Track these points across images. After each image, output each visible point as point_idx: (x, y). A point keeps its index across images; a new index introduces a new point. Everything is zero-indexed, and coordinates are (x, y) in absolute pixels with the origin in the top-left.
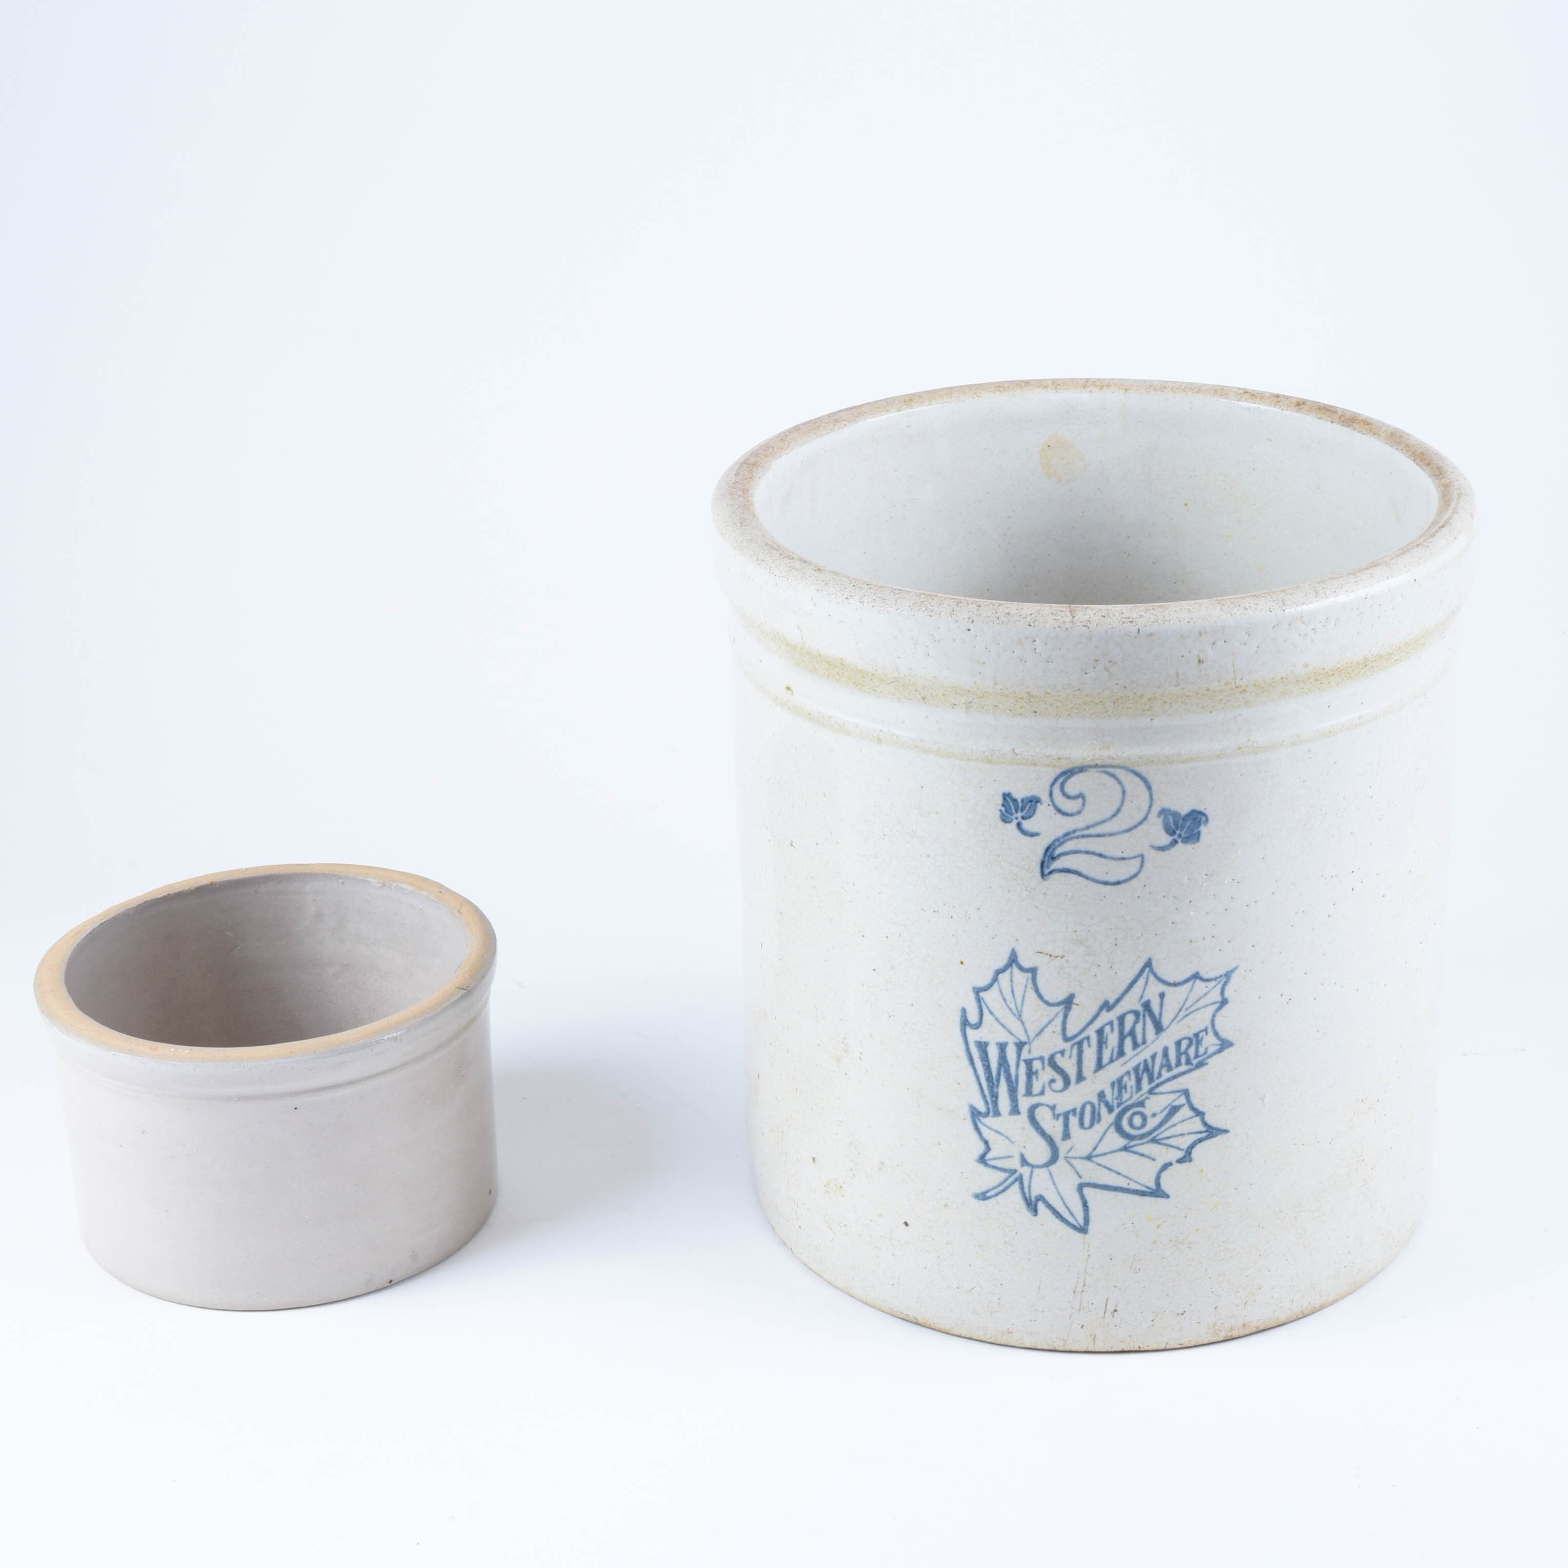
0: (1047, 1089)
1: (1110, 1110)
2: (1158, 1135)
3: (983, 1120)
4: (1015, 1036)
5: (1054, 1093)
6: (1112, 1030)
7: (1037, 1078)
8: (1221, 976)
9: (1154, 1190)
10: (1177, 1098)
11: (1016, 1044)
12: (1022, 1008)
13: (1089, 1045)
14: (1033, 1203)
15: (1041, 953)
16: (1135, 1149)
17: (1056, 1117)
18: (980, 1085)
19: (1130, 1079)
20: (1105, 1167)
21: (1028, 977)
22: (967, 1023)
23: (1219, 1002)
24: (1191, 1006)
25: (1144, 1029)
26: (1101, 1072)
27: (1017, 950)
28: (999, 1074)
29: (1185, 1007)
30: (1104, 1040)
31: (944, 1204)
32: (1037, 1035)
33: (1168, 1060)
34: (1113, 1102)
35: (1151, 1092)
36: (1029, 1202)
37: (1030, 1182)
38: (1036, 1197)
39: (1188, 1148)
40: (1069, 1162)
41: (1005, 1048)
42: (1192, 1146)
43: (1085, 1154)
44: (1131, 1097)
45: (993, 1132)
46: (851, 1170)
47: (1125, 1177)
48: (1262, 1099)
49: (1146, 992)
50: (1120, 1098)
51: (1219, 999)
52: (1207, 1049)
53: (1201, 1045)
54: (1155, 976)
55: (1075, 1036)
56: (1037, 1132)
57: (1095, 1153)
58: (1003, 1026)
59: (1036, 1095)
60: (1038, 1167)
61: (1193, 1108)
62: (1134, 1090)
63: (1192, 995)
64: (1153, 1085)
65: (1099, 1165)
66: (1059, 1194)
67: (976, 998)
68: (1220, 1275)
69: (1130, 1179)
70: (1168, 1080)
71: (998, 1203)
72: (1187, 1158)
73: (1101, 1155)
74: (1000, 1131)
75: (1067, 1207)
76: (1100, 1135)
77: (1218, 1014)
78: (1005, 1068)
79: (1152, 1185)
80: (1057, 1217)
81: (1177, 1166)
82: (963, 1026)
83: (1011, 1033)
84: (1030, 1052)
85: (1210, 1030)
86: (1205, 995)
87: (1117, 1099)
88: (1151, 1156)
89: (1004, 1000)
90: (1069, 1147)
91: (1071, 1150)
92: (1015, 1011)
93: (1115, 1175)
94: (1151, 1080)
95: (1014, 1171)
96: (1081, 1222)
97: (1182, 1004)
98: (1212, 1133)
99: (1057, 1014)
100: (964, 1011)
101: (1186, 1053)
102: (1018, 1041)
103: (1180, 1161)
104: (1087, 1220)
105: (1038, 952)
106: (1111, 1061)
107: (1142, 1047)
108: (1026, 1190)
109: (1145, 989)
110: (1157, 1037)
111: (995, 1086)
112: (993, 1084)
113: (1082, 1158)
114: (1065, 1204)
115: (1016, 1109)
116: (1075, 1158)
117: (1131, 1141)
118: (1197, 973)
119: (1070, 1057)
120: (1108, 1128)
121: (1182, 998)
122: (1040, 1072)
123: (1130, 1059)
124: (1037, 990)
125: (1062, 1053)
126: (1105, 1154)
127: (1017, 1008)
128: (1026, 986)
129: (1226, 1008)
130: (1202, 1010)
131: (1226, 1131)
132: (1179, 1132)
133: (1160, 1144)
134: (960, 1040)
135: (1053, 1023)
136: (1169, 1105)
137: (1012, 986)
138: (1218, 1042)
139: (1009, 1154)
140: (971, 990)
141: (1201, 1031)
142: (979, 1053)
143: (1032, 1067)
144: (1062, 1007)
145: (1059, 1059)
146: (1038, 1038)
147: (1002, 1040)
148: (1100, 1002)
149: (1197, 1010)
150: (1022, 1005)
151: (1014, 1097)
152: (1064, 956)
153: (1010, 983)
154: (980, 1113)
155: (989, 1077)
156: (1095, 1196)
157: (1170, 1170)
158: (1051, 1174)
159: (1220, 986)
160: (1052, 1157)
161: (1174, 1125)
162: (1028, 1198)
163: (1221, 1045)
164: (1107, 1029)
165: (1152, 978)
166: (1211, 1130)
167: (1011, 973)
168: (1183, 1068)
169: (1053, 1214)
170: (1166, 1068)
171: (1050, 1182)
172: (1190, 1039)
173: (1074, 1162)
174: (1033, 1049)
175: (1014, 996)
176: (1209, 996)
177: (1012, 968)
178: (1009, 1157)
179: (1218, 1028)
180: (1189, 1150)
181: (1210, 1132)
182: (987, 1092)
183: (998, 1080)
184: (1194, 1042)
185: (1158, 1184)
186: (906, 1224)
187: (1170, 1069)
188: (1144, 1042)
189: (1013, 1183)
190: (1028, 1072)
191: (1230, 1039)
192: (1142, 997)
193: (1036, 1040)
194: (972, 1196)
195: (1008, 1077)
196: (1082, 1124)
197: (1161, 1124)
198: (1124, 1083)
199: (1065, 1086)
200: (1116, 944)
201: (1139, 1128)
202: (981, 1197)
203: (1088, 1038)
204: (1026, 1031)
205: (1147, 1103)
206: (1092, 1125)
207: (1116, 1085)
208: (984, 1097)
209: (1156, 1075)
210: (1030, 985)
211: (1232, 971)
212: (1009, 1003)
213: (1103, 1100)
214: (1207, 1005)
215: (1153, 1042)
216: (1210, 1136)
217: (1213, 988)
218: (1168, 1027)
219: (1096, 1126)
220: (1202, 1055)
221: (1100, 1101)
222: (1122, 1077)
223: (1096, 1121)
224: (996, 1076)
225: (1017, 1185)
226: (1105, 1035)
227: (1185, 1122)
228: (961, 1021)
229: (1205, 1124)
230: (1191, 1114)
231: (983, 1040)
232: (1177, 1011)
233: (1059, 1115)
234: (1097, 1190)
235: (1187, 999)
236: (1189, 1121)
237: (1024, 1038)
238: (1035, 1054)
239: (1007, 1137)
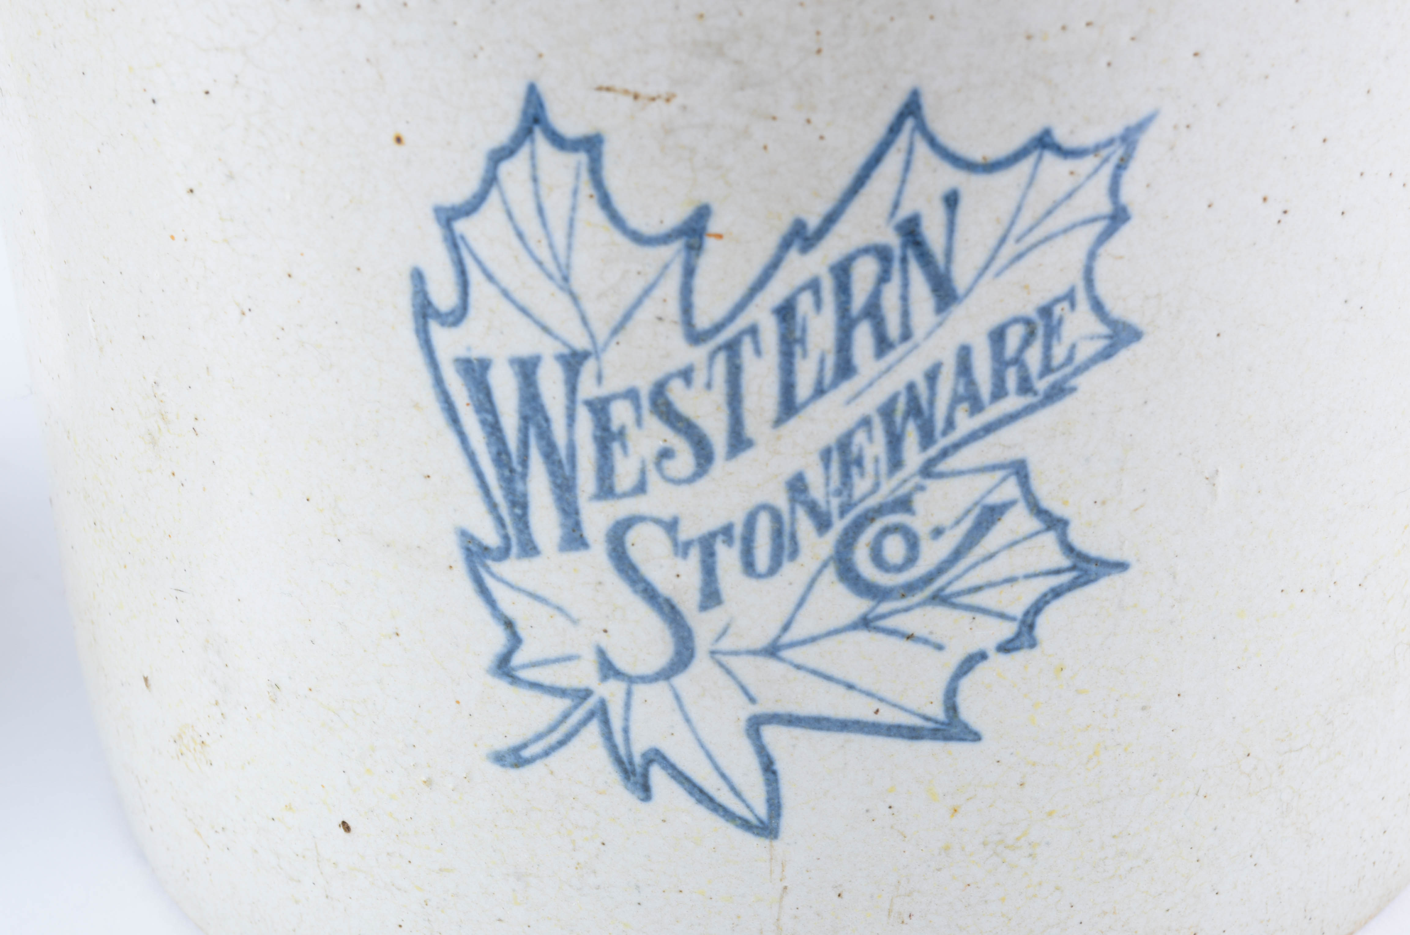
0: (653, 477)
1: (823, 524)
2: (950, 583)
3: (496, 567)
4: (556, 338)
5: (670, 487)
6: (818, 304)
7: (624, 447)
8: (1110, 142)
9: (943, 724)
10: (997, 486)
11: (561, 358)
12: (569, 257)
13: (758, 352)
14: (639, 770)
15: (608, 89)
16: (889, 623)
17: (682, 549)
18: (480, 475)
19: (870, 439)
20: (815, 672)
21: (579, 164)
22: (430, 311)
23: (1103, 218)
24: (1031, 229)
25: (904, 298)
26: (793, 423)
27: (545, 88)
28: (524, 444)
29: (1018, 230)
30: (798, 334)
31: (424, 779)
32: (617, 330)
33: (971, 383)
34: (828, 502)
35: (927, 471)
36: (628, 767)
37: (626, 719)
38: (644, 755)
39: (1027, 613)
40: (721, 665)
41: (534, 373)
42: (1037, 608)
43: (762, 641)
44: (876, 486)
45: (525, 599)
46: (217, 703)
47: (869, 694)
48: (1211, 480)
49: (910, 190)
50: (845, 493)
51: (1105, 207)
52: (1073, 347)
53: (1059, 339)
54: (933, 142)
55: (718, 328)
56: (636, 592)
57: (787, 638)
58: (524, 311)
59: (625, 495)
60: (644, 679)
61: (1038, 511)
62: (884, 467)
63: (1032, 195)
64: (933, 451)
65: (798, 667)
66: (702, 746)
67: (445, 239)
68: (1105, 913)
69: (881, 700)
70: (973, 437)
71: (552, 773)
72: (1025, 639)
73: (803, 642)
74: (540, 592)
75: (723, 776)
76: (798, 590)
77: (1102, 251)
78: (539, 427)
79: (937, 711)
80: (699, 801)
81: (997, 661)
82: (421, 321)
83: (546, 329)
84: (599, 378)
85: (1081, 296)
86: (1069, 195)
87: (839, 493)
88: (933, 638)
89: (520, 235)
90: (719, 628)
91: (724, 633)
92: (551, 266)
93: (841, 690)
94: (927, 438)
95: (582, 694)
96: (762, 810)
97: (1006, 220)
98: (1086, 572)
99: (666, 267)
100: (418, 277)
101: (1018, 361)
102: (566, 351)
103: (1006, 648)
104: (775, 804)
105: (600, 89)
106: (820, 391)
107: (901, 349)
108: (619, 738)
109: (903, 181)
110: (938, 319)
111: (517, 477)
112: (512, 471)
113: (754, 653)
114: (717, 768)
115: (577, 535)
116: (736, 653)
117: (879, 602)
118: (1047, 133)
119: (709, 386)
120: (820, 572)
121: (1005, 207)
122: (632, 431)
123: (870, 384)
124: (605, 202)
125: (686, 375)
126: (813, 639)
127: (555, 257)
128: (575, 192)
129: (1125, 231)
130: (1060, 241)
131: (1121, 566)
132: (1005, 573)
133: (955, 606)
134: (418, 359)
135: (658, 293)
136: (976, 504)
137: (537, 195)
138: (1103, 329)
139: (568, 651)
140: (431, 215)
141: (1057, 300)
142: (469, 390)
143: (608, 420)
144: (677, 246)
145: (676, 391)
146: (621, 337)
147: (525, 351)
148: (784, 225)
149: (1048, 238)
150: (569, 247)
151: (569, 504)
152: (674, 96)
153: (529, 186)
154: (486, 549)
155: (499, 454)
156: (794, 746)
157: (981, 672)
158: (677, 697)
159: (1108, 170)
160: (678, 653)
161: (991, 556)
162: (625, 759)
163: (1110, 337)
164: (805, 302)
165: (922, 148)
166: (1084, 565)
167: (533, 156)
168: (1012, 403)
169: (691, 793)
170: (965, 406)
171: (678, 717)
172: (1028, 322)
173: (734, 663)
174: (607, 372)
175: (544, 224)
176: (1079, 199)
177: (533, 141)
178: (569, 658)
179: (1103, 289)
180: (1029, 620)
181: (1081, 570)
182: (498, 494)
183: (524, 461)
184: (1040, 332)
185: (952, 708)
186: (346, 827)
187: (976, 406)
188: (906, 335)
189: (584, 722)
190: (599, 433)
191: (1135, 319)
192: (896, 205)
193: (613, 344)
194: (488, 757)
195: (550, 452)
196: (749, 565)
197: (957, 554)
198: (855, 449)
199: (699, 465)
200: (819, 51)
201: (899, 569)
202: (510, 759)
203: (753, 331)
204: (584, 321)
205: (919, 501)
206: (775, 566)
207: (835, 456)
208: (493, 507)
209: (940, 423)
210: (586, 188)
211: (1141, 127)
212: (532, 244)
213: (802, 497)
214: (1073, 227)
215: (929, 334)
216: (1082, 580)
217: (1089, 177)
218: (970, 290)
219: (788, 569)
220: (1062, 366)
221: (793, 501)
222: (849, 435)
223: (787, 552)
224: (518, 450)
225: (593, 729)
226: (799, 319)
227: (1018, 548)
228: (414, 306)
229: (1069, 549)
230: (1034, 524)
231: (475, 354)
232: (992, 242)
233: (688, 545)
234: (797, 732)
235: (1019, 209)
236: (1026, 544)
237: (581, 342)
238: (613, 384)
239: (559, 609)
